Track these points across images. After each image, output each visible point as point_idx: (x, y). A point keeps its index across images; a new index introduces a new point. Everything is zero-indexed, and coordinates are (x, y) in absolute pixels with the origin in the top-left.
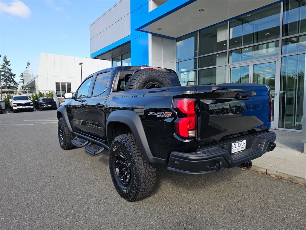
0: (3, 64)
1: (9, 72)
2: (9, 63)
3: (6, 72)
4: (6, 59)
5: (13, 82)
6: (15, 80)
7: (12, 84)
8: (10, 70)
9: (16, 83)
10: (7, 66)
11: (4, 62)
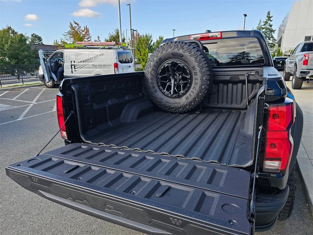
0: (266, 20)
1: (270, 28)
2: (271, 19)
3: (267, 29)
4: (269, 14)
5: (271, 39)
6: (274, 36)
7: (270, 41)
8: (271, 26)
9: (275, 39)
10: (269, 22)
11: (267, 19)
